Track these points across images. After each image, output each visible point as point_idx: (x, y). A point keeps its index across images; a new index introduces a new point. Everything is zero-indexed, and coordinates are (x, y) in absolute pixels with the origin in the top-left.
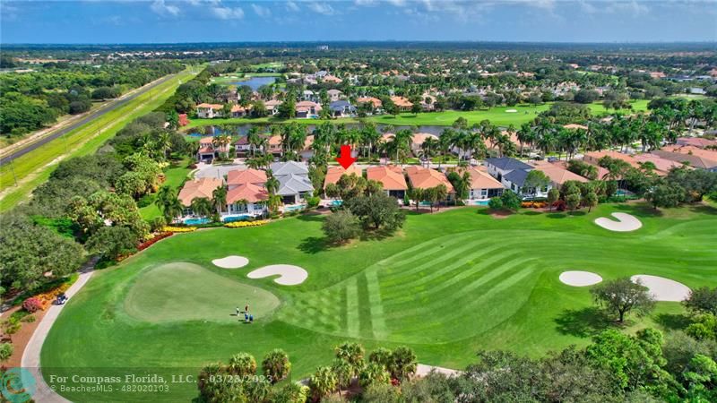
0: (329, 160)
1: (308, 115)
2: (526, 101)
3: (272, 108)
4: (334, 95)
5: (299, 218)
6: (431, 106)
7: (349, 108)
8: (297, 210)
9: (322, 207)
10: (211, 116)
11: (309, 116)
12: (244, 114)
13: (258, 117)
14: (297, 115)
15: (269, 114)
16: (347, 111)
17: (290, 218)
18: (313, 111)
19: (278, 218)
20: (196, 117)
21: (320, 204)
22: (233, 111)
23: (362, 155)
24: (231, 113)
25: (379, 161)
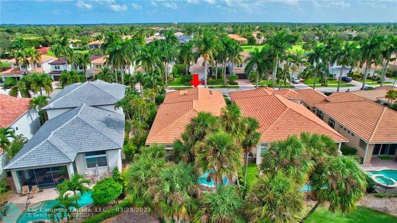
4: (179, 35)
6: (261, 41)
12: (100, 47)
22: (90, 44)
23: (214, 77)
24: (87, 46)
25: (237, 84)
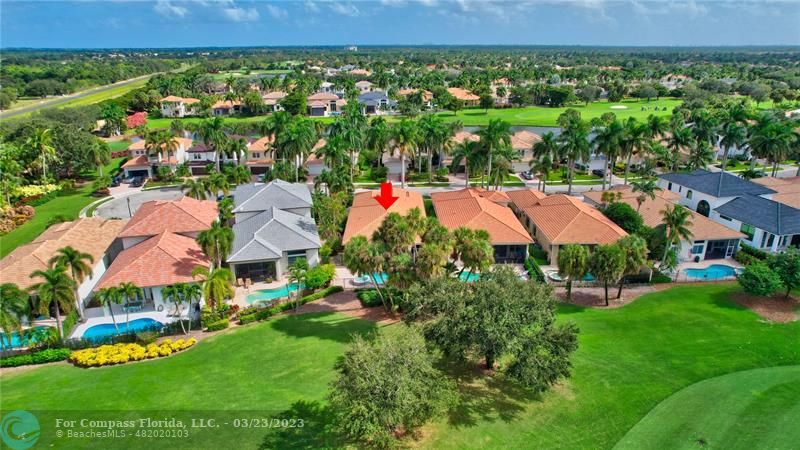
0: (356, 178)
1: (326, 112)
2: (633, 95)
3: (273, 102)
4: (364, 87)
5: (278, 326)
6: (505, 101)
7: (387, 102)
8: (276, 301)
9: (339, 290)
10: (182, 114)
11: (327, 114)
12: (231, 111)
13: (252, 115)
14: (310, 111)
15: (268, 111)
16: (384, 107)
17: (255, 325)
18: (333, 107)
19: (224, 326)
20: (159, 116)
21: (334, 283)
22: (214, 107)
23: (416, 170)
24: (211, 110)
25: (447, 180)
